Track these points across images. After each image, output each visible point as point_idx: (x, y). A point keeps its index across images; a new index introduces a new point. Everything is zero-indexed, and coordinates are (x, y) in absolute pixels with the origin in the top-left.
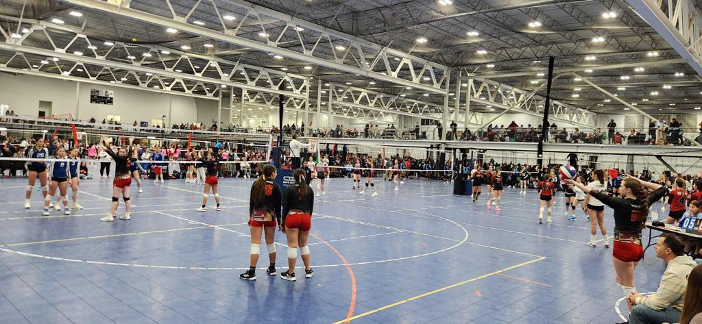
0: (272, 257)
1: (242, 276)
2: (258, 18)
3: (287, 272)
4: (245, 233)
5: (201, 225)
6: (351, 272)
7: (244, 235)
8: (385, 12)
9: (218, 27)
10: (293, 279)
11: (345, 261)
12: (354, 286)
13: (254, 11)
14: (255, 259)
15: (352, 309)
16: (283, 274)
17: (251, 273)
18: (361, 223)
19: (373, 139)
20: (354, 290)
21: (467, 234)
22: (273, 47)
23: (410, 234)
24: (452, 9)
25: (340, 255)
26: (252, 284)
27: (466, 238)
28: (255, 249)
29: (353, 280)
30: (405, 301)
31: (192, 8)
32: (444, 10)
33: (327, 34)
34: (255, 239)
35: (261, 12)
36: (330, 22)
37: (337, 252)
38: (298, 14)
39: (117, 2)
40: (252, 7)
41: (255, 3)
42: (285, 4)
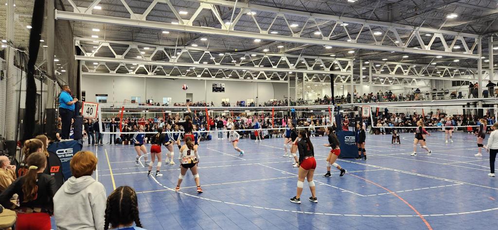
2: (315, 22)
5: (291, 175)
6: (426, 222)
11: (418, 213)
13: (312, 18)
22: (327, 41)
23: (472, 187)
31: (270, 24)
33: (367, 25)
35: (317, 17)
37: (406, 202)
38: (345, 14)
39: (227, 27)
40: (311, 15)
41: (312, 12)
42: (334, 8)
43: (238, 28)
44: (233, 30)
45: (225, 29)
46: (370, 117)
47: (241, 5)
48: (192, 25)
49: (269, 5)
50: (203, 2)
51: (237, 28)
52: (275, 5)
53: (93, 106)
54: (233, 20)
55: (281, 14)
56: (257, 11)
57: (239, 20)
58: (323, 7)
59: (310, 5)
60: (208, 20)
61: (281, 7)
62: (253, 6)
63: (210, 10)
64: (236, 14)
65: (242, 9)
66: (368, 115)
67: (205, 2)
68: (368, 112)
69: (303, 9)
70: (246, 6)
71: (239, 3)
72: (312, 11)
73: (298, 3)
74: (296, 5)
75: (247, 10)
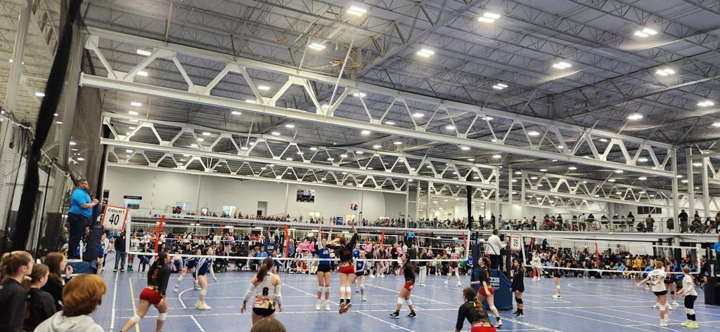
2: (448, 112)
5: (404, 331)
8: (589, 92)
13: (443, 107)
22: (463, 139)
31: (385, 111)
32: (663, 82)
33: (519, 121)
35: (450, 107)
36: (524, 108)
38: (488, 104)
39: (324, 112)
40: (442, 102)
41: (444, 98)
42: (474, 96)
43: (341, 113)
44: (332, 115)
45: (321, 114)
46: (521, 251)
47: (345, 83)
48: (274, 106)
49: (385, 85)
50: (292, 75)
51: (339, 113)
52: (392, 86)
53: (120, 212)
54: (334, 102)
55: (400, 98)
56: (368, 93)
57: (342, 103)
58: (459, 92)
59: (442, 89)
60: (297, 99)
61: (402, 89)
62: (362, 86)
63: (302, 87)
64: (338, 94)
65: (346, 89)
66: (518, 248)
67: (295, 76)
68: (519, 242)
69: (430, 94)
70: (353, 84)
71: (343, 80)
72: (443, 96)
73: (425, 86)
74: (421, 87)
75: (353, 90)
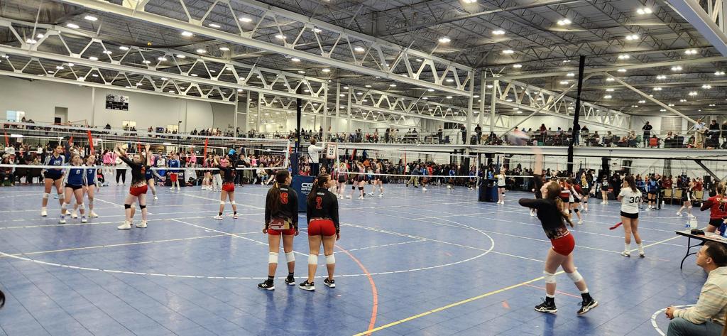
0: (291, 266)
1: (260, 286)
2: (275, 19)
3: (307, 282)
4: (263, 241)
5: (218, 234)
6: (372, 282)
7: (261, 243)
8: (406, 11)
9: (233, 29)
10: (312, 288)
11: (366, 271)
12: (376, 297)
13: (271, 13)
14: (273, 268)
15: (373, 320)
16: (302, 285)
17: (270, 282)
18: (382, 231)
19: (394, 144)
20: (376, 301)
21: (493, 243)
22: (292, 50)
23: (434, 243)
24: (476, 8)
25: (361, 265)
26: (270, 295)
27: (492, 248)
28: (273, 258)
29: (375, 290)
30: (429, 313)
31: (207, 11)
32: (468, 9)
33: (345, 35)
34: (273, 247)
35: (278, 14)
36: (350, 22)
37: (357, 261)
38: (316, 15)
39: (133, 5)
40: (269, 9)
41: (272, 4)
42: (303, 5)
44: (143, 10)
45: (129, 7)
51: (151, 8)
68: (334, 152)
